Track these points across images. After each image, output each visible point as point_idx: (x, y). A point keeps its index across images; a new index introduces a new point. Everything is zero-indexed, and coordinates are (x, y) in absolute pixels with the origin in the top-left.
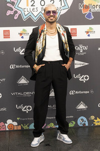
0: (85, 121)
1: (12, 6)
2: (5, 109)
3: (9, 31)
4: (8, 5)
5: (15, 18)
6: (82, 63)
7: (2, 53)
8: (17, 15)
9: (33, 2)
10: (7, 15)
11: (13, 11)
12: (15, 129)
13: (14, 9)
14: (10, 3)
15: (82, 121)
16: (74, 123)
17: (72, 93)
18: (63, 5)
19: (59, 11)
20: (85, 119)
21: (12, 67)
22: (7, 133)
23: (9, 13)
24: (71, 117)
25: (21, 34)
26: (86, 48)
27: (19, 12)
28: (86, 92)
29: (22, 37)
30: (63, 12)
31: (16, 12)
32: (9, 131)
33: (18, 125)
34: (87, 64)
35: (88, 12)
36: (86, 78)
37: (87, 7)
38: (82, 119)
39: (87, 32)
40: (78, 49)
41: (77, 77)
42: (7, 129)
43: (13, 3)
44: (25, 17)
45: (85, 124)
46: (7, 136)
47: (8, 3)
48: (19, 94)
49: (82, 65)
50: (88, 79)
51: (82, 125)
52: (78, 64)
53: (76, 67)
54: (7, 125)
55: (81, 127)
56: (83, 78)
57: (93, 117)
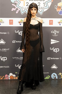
0: (56, 76)
1: (15, 6)
2: (8, 67)
3: (13, 20)
4: (12, 4)
5: (17, 13)
6: (55, 41)
7: (8, 33)
8: (18, 11)
9: (27, 3)
10: (12, 10)
11: (15, 9)
12: (14, 79)
13: (16, 8)
14: (14, 4)
15: (54, 76)
16: (49, 76)
17: (49, 59)
18: (45, 5)
19: (43, 10)
20: (56, 75)
21: (14, 42)
22: (9, 81)
23: (13, 9)
24: (47, 73)
25: (20, 22)
26: (58, 32)
27: (19, 9)
28: (57, 59)
29: (20, 24)
30: (45, 10)
31: (17, 9)
32: (11, 80)
33: (16, 77)
34: (58, 42)
35: (60, 10)
36: (58, 50)
37: (59, 8)
38: (54, 75)
39: (59, 23)
40: (54, 32)
41: (52, 49)
42: (9, 79)
43: (16, 4)
44: (22, 12)
45: (56, 78)
46: (9, 83)
47: (13, 3)
48: (17, 58)
49: (55, 42)
50: (58, 51)
51: (54, 78)
52: (53, 42)
53: (52, 43)
54: (9, 76)
55: (53, 79)
56: (55, 50)
57: (60, 74)
